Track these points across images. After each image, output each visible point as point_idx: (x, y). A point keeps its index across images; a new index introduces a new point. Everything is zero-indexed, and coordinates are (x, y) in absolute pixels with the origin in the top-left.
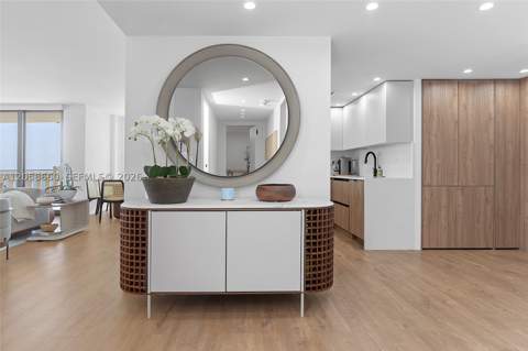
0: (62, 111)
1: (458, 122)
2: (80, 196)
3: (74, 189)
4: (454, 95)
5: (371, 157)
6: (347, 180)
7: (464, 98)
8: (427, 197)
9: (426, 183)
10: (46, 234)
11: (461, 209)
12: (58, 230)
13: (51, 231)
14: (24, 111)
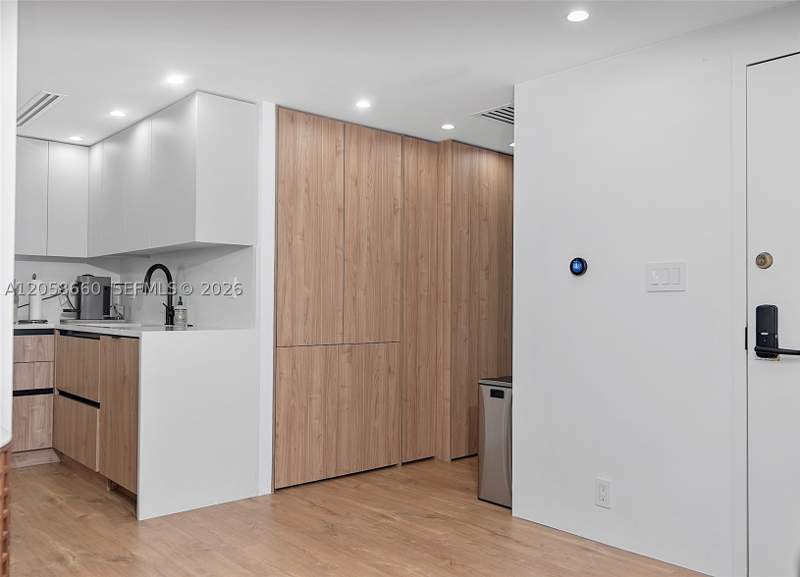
1: (342, 211)
4: (337, 153)
5: (159, 277)
6: (96, 336)
7: (353, 160)
8: (286, 371)
9: (284, 339)
11: (346, 394)
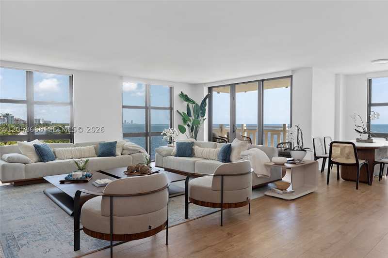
0: (291, 76)
2: (309, 157)
3: (303, 150)
10: (281, 192)
12: (289, 189)
13: (284, 189)
14: (263, 81)
